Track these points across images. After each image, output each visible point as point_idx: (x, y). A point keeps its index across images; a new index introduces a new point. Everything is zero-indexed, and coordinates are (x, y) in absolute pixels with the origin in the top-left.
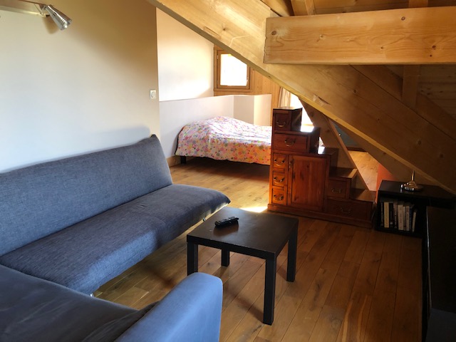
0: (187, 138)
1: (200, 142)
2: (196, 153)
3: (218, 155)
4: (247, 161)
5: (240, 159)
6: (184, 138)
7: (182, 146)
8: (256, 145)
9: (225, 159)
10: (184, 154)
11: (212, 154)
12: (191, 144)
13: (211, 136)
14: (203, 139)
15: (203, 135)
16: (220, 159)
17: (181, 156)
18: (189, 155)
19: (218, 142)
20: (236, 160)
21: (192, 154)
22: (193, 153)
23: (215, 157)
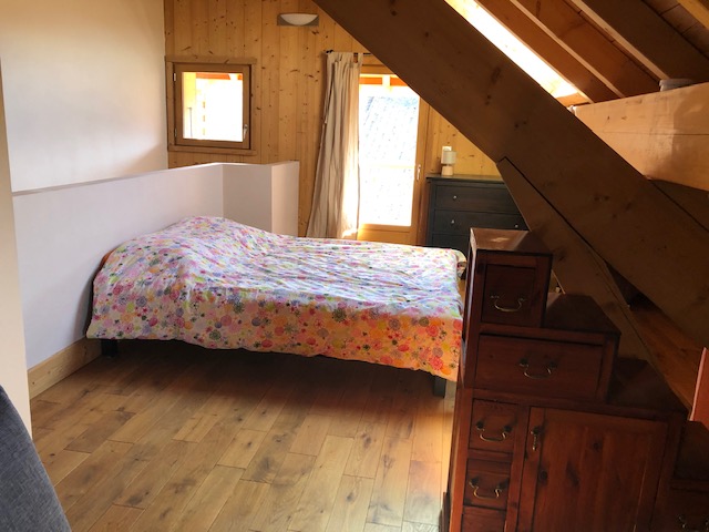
0: (118, 289)
1: (158, 301)
2: (147, 329)
3: (215, 335)
4: (298, 351)
5: (278, 344)
6: (109, 290)
7: (105, 310)
8: (323, 308)
9: (235, 346)
10: (112, 333)
11: (197, 332)
12: (131, 306)
13: (190, 283)
14: (168, 291)
15: (167, 279)
16: (220, 345)
17: (104, 341)
18: (126, 335)
19: (212, 299)
20: (267, 350)
21: (137, 334)
22: (138, 330)
23: (207, 341)
